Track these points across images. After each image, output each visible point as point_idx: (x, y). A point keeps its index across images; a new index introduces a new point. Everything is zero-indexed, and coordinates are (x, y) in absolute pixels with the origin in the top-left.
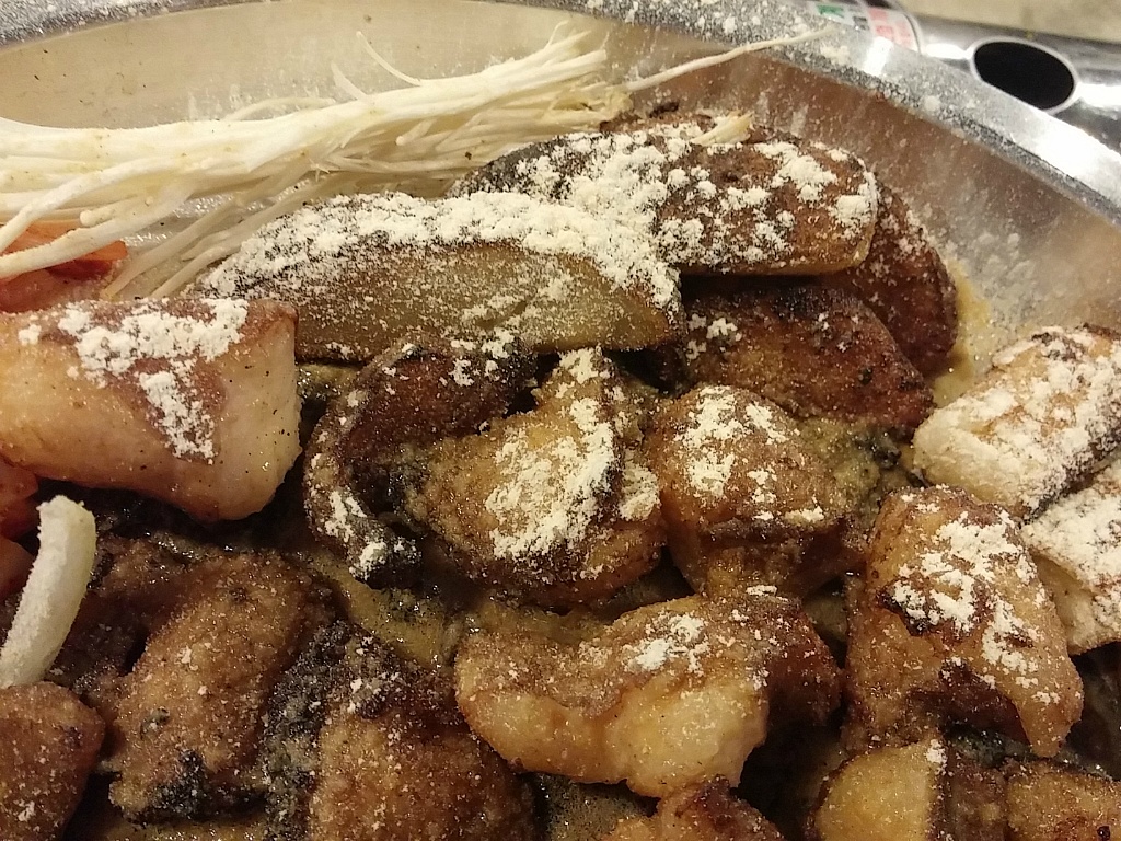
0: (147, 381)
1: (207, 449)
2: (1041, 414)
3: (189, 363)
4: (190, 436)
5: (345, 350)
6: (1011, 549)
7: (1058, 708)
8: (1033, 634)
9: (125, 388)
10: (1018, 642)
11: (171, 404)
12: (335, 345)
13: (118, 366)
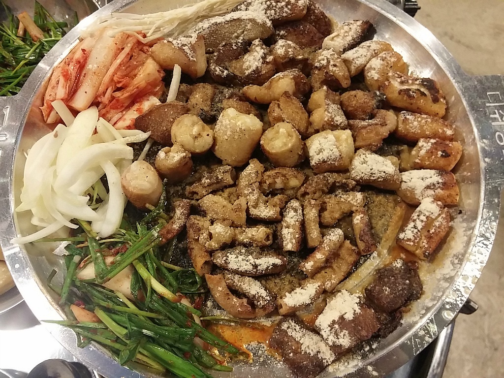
0: (184, 48)
1: (195, 59)
2: (343, 35)
3: (190, 45)
4: (192, 57)
5: (211, 49)
6: (333, 53)
7: (343, 76)
8: (338, 64)
9: (181, 49)
10: (335, 66)
11: (188, 51)
12: (209, 49)
13: (180, 45)
